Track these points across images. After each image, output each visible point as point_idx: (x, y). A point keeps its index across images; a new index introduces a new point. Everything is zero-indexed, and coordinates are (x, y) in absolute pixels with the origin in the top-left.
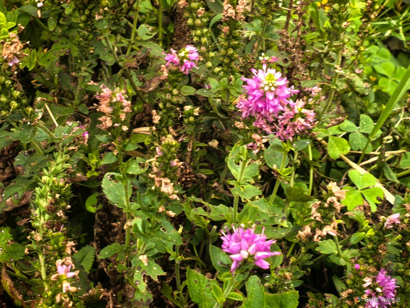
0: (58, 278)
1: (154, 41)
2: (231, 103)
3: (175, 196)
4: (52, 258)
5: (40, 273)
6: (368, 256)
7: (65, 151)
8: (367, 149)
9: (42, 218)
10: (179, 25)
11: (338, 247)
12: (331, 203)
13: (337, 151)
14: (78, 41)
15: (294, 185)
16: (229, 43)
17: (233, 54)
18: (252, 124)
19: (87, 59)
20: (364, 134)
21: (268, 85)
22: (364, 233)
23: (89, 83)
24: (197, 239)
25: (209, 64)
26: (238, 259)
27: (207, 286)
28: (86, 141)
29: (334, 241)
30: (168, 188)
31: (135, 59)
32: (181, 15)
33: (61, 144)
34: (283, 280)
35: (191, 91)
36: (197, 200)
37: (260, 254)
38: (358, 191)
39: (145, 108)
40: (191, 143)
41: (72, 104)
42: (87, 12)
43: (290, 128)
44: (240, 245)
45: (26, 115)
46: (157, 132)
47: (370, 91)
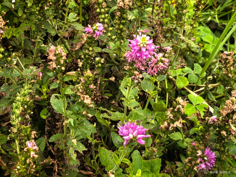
0: (28, 149)
1: (78, 22)
2: (122, 56)
3: (92, 105)
4: (24, 140)
5: (16, 150)
6: (200, 140)
7: (29, 83)
8: (198, 83)
9: (17, 120)
10: (92, 12)
11: (182, 136)
12: (179, 109)
13: (181, 84)
14: (35, 21)
15: (158, 102)
16: (120, 22)
17: (123, 28)
18: (134, 66)
19: (40, 32)
20: (196, 74)
21: (142, 43)
22: (197, 128)
23: (41, 46)
24: (103, 133)
25: (109, 34)
26: (127, 139)
27: (110, 156)
28: (41, 78)
29: (180, 133)
30: (88, 101)
31: (67, 32)
32: (93, 7)
33: (27, 79)
34: (152, 153)
35: (99, 50)
36: (104, 109)
37: (139, 136)
38: (194, 106)
39: (73, 60)
40: (100, 79)
41: (32, 57)
42: (40, 5)
43: (155, 68)
44: (129, 131)
45: (8, 62)
46: (81, 72)
47: (200, 51)
